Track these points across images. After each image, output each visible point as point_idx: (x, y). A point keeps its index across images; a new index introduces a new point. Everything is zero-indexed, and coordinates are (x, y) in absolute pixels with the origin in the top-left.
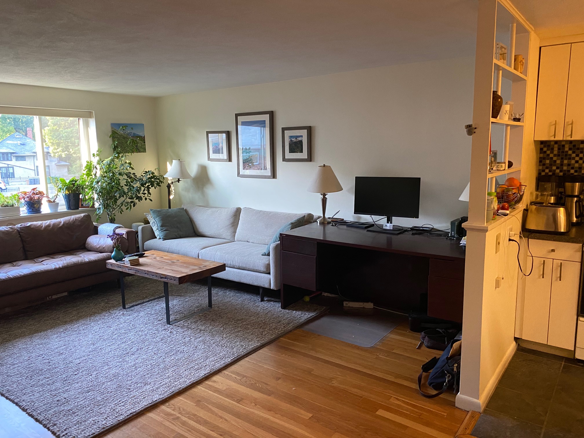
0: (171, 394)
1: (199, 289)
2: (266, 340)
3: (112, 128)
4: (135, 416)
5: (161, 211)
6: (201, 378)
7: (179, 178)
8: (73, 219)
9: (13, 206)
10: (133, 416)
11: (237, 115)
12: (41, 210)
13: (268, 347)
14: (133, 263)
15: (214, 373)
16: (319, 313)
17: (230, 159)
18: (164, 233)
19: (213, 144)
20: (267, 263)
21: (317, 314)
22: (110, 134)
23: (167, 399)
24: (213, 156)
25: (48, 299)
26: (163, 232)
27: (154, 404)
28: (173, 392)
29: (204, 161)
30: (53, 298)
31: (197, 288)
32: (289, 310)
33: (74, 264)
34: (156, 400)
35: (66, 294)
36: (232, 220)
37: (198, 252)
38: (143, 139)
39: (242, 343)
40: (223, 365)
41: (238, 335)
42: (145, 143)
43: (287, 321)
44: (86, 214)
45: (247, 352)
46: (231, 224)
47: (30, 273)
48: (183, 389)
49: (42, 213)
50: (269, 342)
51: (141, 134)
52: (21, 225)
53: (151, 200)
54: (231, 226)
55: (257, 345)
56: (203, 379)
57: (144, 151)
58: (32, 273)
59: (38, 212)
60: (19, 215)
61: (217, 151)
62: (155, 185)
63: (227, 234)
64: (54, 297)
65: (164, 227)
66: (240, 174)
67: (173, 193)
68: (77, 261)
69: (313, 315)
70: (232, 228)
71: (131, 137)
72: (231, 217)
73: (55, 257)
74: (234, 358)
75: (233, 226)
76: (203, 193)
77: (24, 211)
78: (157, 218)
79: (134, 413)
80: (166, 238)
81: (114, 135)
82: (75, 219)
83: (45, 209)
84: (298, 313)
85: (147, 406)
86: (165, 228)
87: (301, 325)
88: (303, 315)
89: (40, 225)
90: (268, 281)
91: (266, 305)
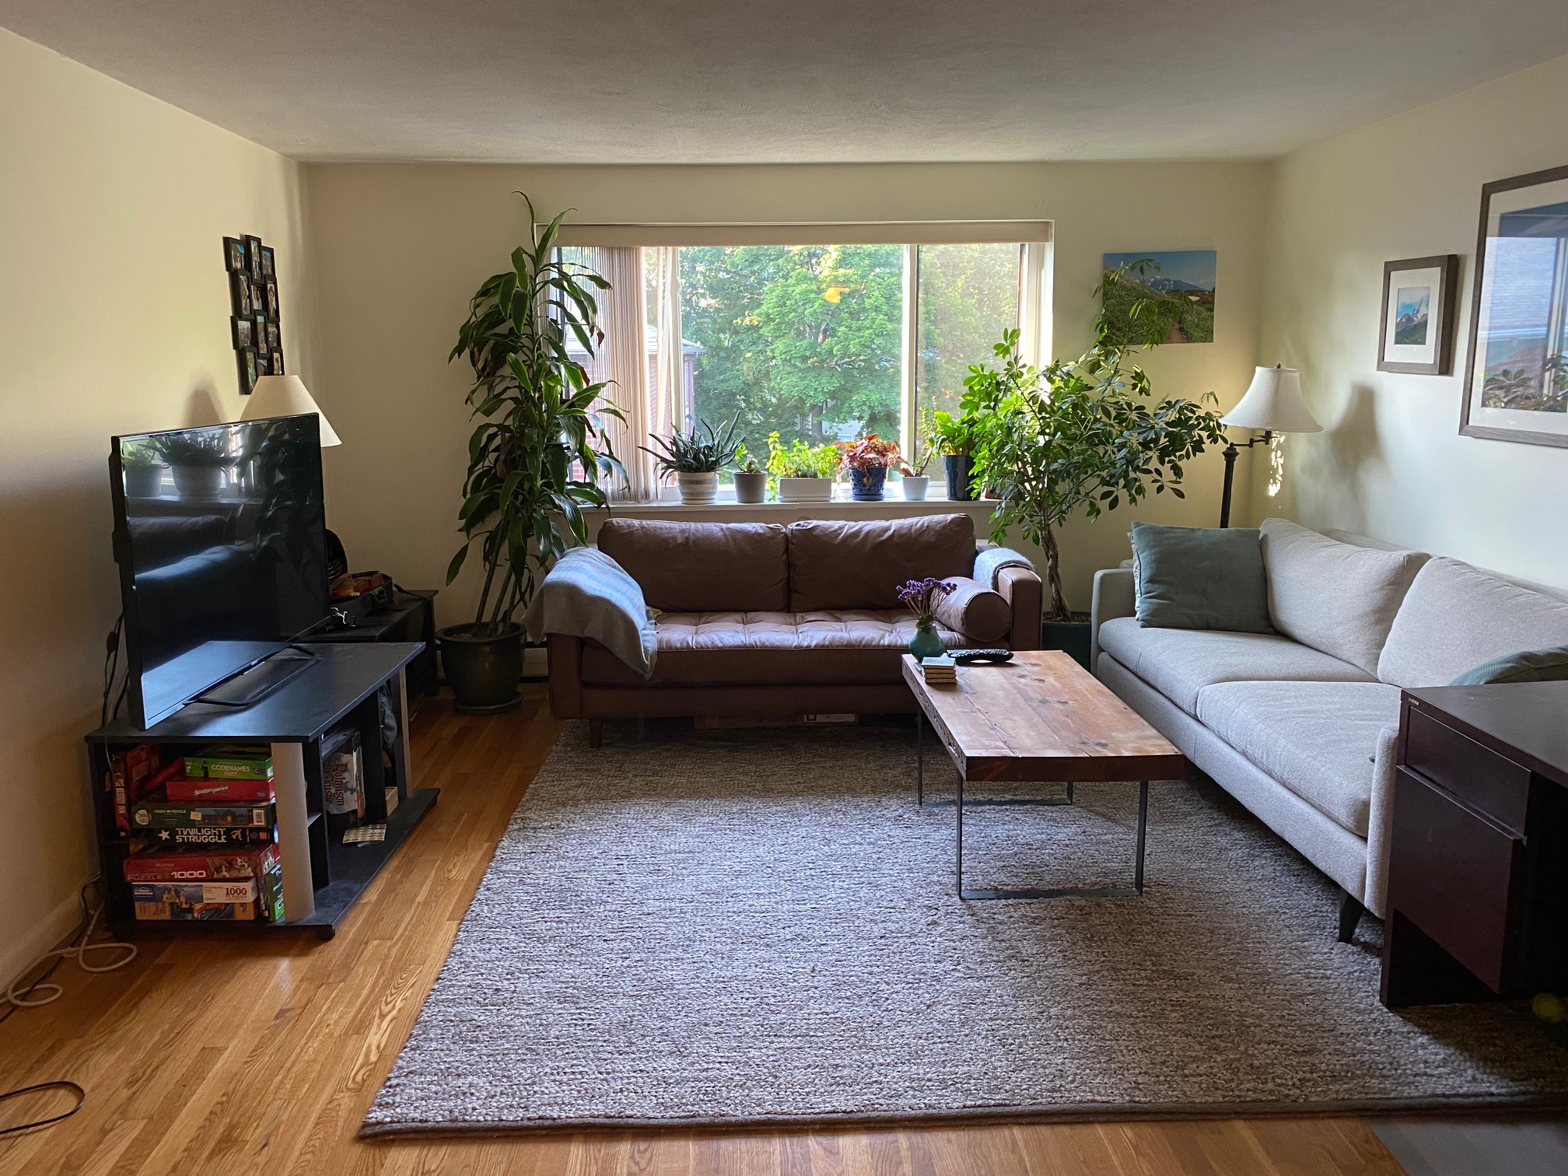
0: (682, 1120)
1: (1186, 815)
2: (1167, 1096)
3: (1105, 269)
4: (544, 1132)
5: (1167, 532)
6: (812, 1116)
7: (1269, 428)
8: (923, 525)
9: (815, 476)
10: (539, 1128)
11: (1488, 190)
12: (884, 492)
13: (1147, 1130)
14: (933, 676)
15: (864, 1123)
16: (1530, 1096)
17: (1445, 366)
18: (1151, 603)
19: (1400, 310)
20: (1364, 797)
21: (1517, 1099)
22: (1097, 283)
23: (662, 1131)
24: (1397, 353)
25: (805, 720)
26: (1153, 600)
27: (614, 1124)
28: (693, 1116)
29: (1368, 371)
30: (818, 721)
31: (1187, 808)
32: (1407, 1019)
33: (847, 646)
34: (631, 1117)
35: (850, 718)
36: (1377, 599)
37: (1196, 691)
38: (1207, 300)
39: (1071, 1068)
40: (920, 1109)
41: (1100, 1027)
42: (1212, 310)
43: (1337, 1063)
44: (962, 515)
45: (1050, 1107)
46: (1375, 612)
47: (736, 647)
48: (728, 1124)
49: (886, 500)
50: (1170, 1113)
51: (1202, 284)
52: (798, 525)
53: (1180, 495)
54: (1373, 619)
55: (1108, 1099)
56: (813, 1122)
57: (1207, 336)
58: (741, 647)
59: (876, 497)
60: (826, 499)
61: (1411, 333)
62: (1188, 446)
63: (1353, 647)
64: (821, 718)
65: (1156, 586)
66: (1470, 424)
67: (1280, 478)
68: (859, 639)
69: (1492, 1094)
70: (1379, 627)
71: (1167, 293)
72: (1378, 587)
73: (844, 618)
74: (980, 1106)
75: (1378, 622)
76: (1355, 488)
77: (842, 491)
78: (1145, 554)
79: (547, 1123)
80: (1155, 620)
81: (1109, 290)
82: (928, 527)
83: (894, 490)
84: (1437, 1052)
85: (597, 1120)
86: (1158, 589)
87: (1387, 1110)
88: (1447, 1070)
89: (836, 531)
90: (1357, 871)
91: (1336, 963)
